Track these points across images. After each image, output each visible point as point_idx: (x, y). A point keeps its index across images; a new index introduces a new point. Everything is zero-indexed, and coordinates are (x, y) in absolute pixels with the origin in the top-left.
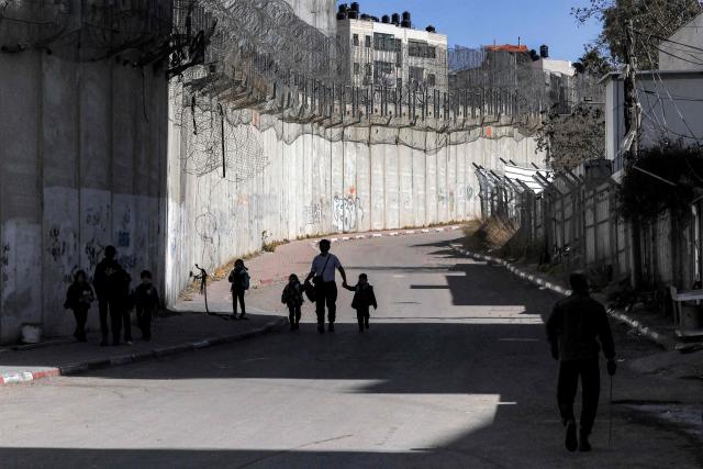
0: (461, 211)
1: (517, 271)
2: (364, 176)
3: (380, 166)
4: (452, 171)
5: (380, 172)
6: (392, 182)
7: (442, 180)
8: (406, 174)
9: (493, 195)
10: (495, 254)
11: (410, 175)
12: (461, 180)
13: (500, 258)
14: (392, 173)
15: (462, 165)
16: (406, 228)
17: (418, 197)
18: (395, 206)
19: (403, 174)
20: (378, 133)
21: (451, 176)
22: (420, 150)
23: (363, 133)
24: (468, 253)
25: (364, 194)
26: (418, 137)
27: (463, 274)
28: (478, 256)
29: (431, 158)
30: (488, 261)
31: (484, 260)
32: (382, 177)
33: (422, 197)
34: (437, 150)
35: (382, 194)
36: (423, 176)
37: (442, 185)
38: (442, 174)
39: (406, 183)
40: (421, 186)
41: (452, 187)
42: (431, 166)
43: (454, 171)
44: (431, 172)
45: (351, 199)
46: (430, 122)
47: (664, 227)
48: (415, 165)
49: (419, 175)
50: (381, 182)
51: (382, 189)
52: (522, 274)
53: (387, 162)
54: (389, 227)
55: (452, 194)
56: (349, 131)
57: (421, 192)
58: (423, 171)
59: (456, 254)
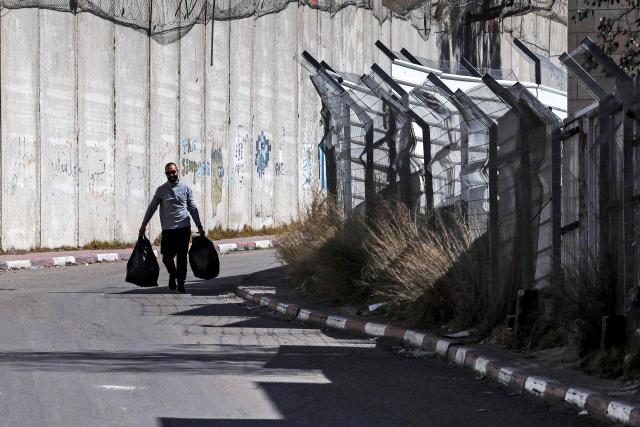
0: (240, 203)
1: (505, 375)
3: (26, 74)
4: (217, 92)
5: (27, 90)
6: (59, 117)
7: (192, 117)
8: (96, 97)
9: (370, 146)
11: (107, 100)
12: (241, 116)
13: (418, 328)
14: (58, 93)
15: (245, 78)
16: (95, 246)
17: (128, 160)
18: (66, 185)
19: (89, 97)
21: (216, 107)
22: (137, 28)
24: (304, 314)
27: (318, 378)
28: (342, 323)
30: (380, 340)
31: (365, 336)
32: (30, 101)
33: (139, 162)
34: (181, 32)
35: (31, 150)
36: (141, 104)
37: (193, 130)
38: (192, 100)
39: (95, 122)
40: (138, 132)
41: (219, 136)
42: (164, 77)
43: (223, 94)
44: (164, 93)
48: (122, 71)
49: (132, 103)
50: (28, 116)
51: (31, 138)
52: (535, 385)
53: (47, 61)
54: (50, 243)
55: (216, 155)
57: (138, 149)
58: (143, 92)
59: (262, 317)
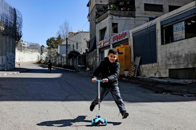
2: (24, 56)
7: (32, 57)
10: (42, 64)
11: (28, 56)
18: (27, 59)
20: (25, 51)
23: (24, 51)
25: (24, 58)
26: (29, 52)
29: (30, 54)
33: (30, 59)
45: (22, 58)
46: (31, 50)
47: (71, 60)
53: (26, 54)
56: (22, 51)
58: (30, 56)
